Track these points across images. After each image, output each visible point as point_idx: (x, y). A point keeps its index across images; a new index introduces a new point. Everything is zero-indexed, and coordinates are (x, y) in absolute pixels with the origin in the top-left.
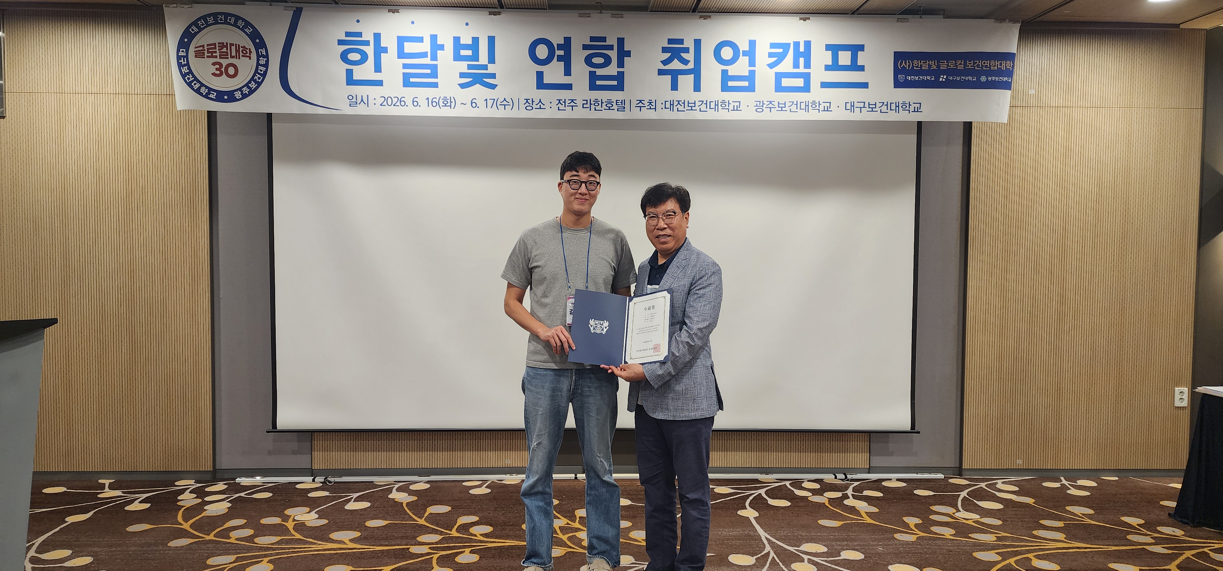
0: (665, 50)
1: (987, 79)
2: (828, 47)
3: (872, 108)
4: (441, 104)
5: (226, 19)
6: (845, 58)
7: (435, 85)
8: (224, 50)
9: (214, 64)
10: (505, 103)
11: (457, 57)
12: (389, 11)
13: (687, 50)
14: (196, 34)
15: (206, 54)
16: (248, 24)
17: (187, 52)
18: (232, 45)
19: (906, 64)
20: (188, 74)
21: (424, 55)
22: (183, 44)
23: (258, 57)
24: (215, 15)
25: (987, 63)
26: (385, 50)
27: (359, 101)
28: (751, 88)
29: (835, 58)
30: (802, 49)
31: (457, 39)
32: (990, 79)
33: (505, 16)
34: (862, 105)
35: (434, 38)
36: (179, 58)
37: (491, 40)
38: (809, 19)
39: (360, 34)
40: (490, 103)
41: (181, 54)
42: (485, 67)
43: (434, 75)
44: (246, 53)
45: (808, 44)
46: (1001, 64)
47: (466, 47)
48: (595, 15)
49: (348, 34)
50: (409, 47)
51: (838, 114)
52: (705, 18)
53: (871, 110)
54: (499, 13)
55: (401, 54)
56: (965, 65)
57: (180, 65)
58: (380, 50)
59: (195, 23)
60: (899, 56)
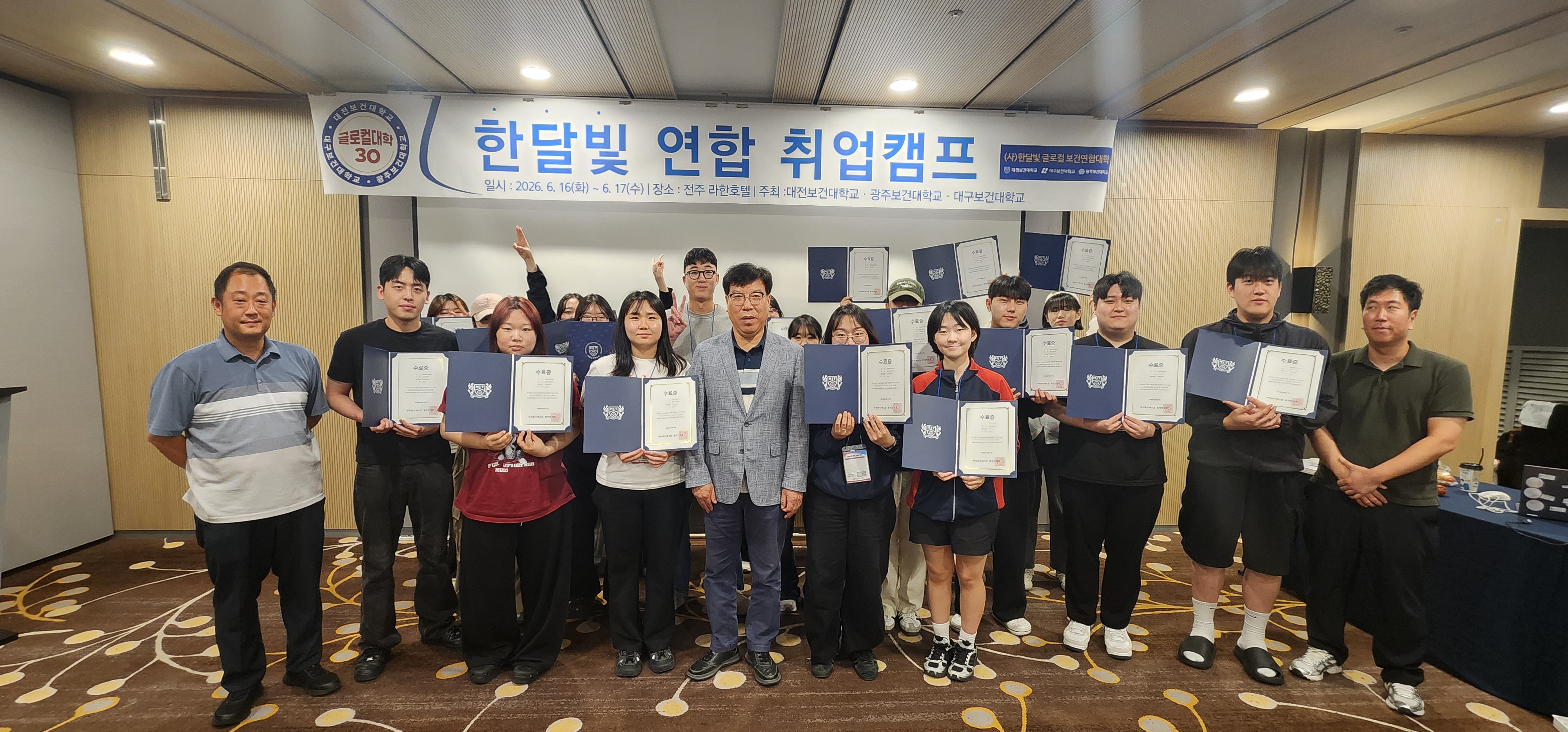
0: (787, 139)
1: (1085, 172)
2: (941, 140)
3: (979, 197)
4: (575, 189)
5: (368, 107)
6: (955, 150)
7: (569, 171)
8: (367, 136)
9: (357, 150)
10: (635, 188)
11: (590, 145)
12: (524, 100)
13: (808, 140)
14: (340, 121)
15: (350, 141)
16: (389, 112)
17: (332, 138)
18: (374, 131)
19: (1011, 156)
20: (333, 160)
21: (557, 142)
22: (328, 132)
23: (399, 143)
24: (357, 103)
25: (1085, 157)
26: (521, 138)
27: (496, 185)
28: (868, 177)
29: (947, 150)
30: (916, 141)
31: (589, 128)
32: (1088, 171)
33: (635, 105)
34: (970, 195)
35: (567, 126)
36: (324, 144)
37: (622, 128)
38: (923, 112)
39: (496, 122)
40: (621, 188)
41: (326, 140)
42: (616, 154)
43: (568, 161)
44: (388, 140)
45: (921, 136)
46: (1098, 158)
47: (598, 135)
48: (721, 105)
49: (485, 122)
50: (543, 135)
51: (949, 204)
52: (825, 109)
53: (977, 199)
54: (629, 103)
55: (536, 141)
56: (1065, 159)
57: (325, 151)
58: (516, 138)
59: (338, 111)
60: (1005, 149)
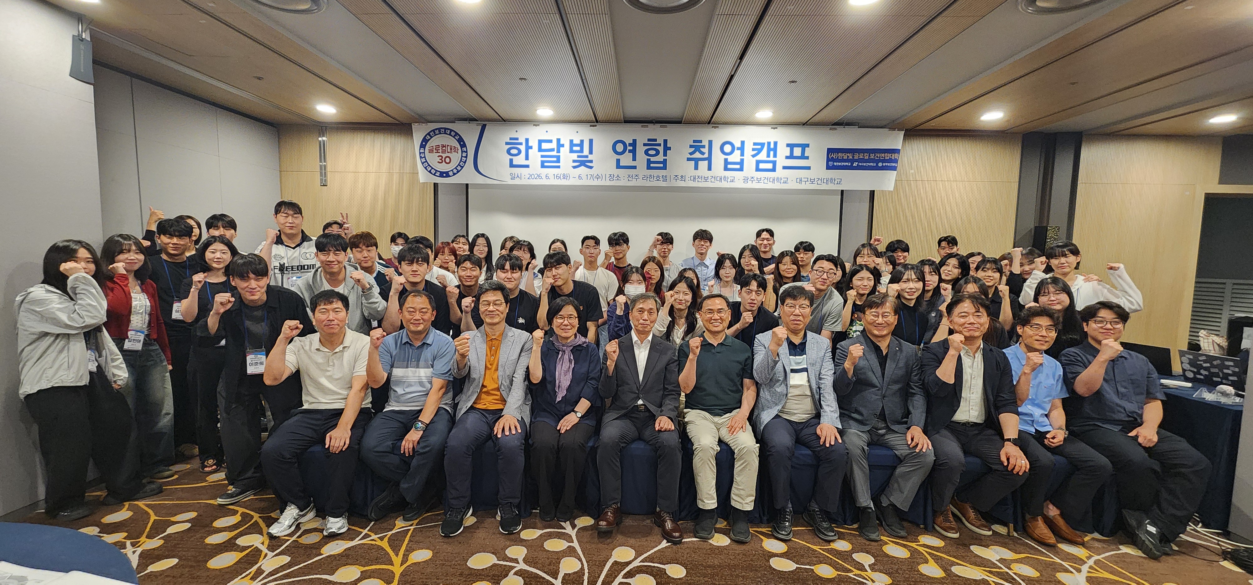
0: (691, 146)
2: (788, 145)
3: (812, 181)
4: (562, 177)
5: (445, 131)
6: (797, 152)
7: (559, 167)
8: (444, 148)
9: (439, 156)
10: (598, 177)
11: (572, 151)
12: (534, 125)
13: (704, 147)
14: (429, 139)
15: (435, 151)
16: (457, 134)
17: (424, 150)
18: (448, 146)
19: (834, 155)
20: (425, 162)
21: (553, 150)
22: (423, 146)
23: (462, 152)
24: (439, 129)
25: (883, 155)
26: (531, 148)
27: (516, 177)
28: (741, 169)
29: (792, 152)
30: (772, 146)
31: (571, 141)
32: (884, 164)
33: (599, 127)
34: (806, 180)
35: (558, 140)
36: (420, 153)
37: (591, 141)
38: (777, 128)
39: (517, 139)
40: (589, 176)
41: (422, 151)
42: (587, 157)
43: (558, 161)
44: (456, 150)
45: (776, 143)
46: (891, 156)
47: (577, 145)
48: (651, 126)
49: (511, 139)
50: (545, 146)
51: (793, 185)
52: (715, 127)
54: (596, 126)
55: (540, 150)
56: (870, 156)
57: (421, 157)
58: (528, 148)
59: (429, 134)
60: (830, 151)
